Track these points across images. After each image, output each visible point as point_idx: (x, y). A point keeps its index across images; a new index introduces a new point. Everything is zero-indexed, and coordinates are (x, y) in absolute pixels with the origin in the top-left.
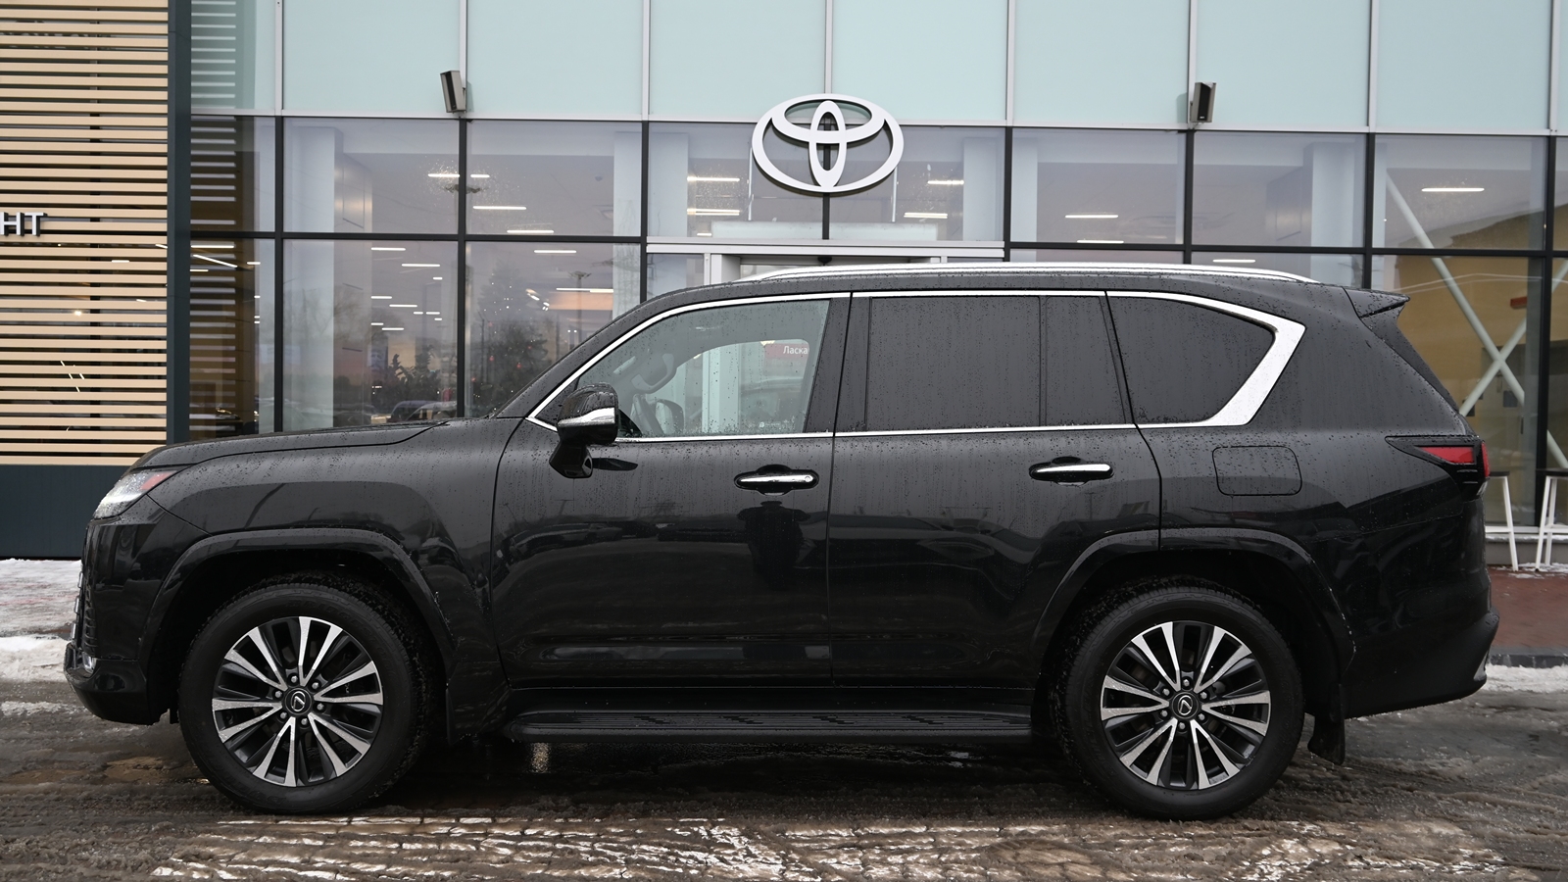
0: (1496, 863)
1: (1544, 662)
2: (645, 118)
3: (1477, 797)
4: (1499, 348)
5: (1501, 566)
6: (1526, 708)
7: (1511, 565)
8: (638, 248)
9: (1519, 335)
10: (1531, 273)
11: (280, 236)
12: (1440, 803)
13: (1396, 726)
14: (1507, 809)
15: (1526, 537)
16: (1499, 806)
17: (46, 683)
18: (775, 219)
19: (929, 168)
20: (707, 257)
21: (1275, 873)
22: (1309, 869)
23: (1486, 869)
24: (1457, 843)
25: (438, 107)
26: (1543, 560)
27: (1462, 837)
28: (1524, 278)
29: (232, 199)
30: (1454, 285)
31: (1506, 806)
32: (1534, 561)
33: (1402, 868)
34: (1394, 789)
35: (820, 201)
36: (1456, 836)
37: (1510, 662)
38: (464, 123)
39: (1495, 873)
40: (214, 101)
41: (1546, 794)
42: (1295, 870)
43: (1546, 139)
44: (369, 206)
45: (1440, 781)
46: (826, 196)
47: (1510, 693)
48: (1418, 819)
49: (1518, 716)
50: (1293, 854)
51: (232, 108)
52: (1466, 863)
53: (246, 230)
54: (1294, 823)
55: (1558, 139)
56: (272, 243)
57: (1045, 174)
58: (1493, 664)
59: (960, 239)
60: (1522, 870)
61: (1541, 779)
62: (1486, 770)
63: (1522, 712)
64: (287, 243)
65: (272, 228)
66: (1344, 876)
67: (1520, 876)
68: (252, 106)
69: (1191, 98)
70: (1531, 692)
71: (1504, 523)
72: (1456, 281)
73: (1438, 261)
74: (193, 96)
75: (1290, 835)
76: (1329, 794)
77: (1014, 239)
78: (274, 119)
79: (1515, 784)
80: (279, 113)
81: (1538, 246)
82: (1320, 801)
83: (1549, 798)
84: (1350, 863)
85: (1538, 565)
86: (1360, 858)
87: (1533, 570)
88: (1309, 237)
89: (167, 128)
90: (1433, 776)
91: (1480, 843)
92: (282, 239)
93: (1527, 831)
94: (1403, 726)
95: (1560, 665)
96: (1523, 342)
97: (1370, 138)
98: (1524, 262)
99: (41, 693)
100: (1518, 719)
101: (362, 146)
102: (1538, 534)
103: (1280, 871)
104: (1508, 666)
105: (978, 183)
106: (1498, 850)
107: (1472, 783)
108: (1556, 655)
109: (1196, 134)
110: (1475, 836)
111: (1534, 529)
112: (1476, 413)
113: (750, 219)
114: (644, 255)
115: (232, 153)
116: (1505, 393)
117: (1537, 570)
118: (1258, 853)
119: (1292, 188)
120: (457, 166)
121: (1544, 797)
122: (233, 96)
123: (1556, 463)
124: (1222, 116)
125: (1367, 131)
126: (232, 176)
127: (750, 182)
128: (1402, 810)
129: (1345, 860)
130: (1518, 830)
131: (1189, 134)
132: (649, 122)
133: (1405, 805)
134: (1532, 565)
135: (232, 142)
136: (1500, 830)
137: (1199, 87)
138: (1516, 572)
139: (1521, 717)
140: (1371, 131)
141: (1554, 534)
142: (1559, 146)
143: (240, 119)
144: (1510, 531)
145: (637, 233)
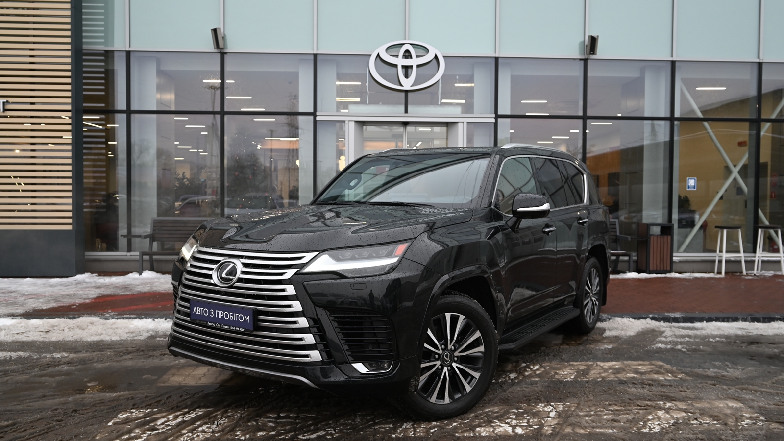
0: (762, 421)
1: (767, 320)
2: (315, 53)
3: (747, 388)
4: (735, 166)
5: (737, 273)
6: (761, 343)
7: (742, 272)
8: (312, 117)
9: (744, 160)
10: (750, 130)
11: (129, 112)
12: (730, 391)
13: (701, 353)
14: (762, 393)
15: (749, 259)
16: (758, 392)
17: (19, 342)
18: (381, 103)
19: (457, 77)
20: (347, 122)
21: (656, 428)
22: (673, 425)
23: (758, 424)
24: (742, 411)
25: (210, 47)
26: (757, 270)
27: (744, 408)
28: (747, 132)
29: (103, 93)
30: (712, 134)
31: (762, 392)
32: (753, 270)
33: (717, 424)
34: (706, 385)
35: (403, 94)
36: (741, 407)
37: (750, 320)
38: (223, 54)
39: (763, 425)
40: (94, 43)
41: (780, 386)
42: (666, 426)
43: (757, 64)
44: (173, 96)
45: (727, 380)
46: (406, 92)
47: (752, 336)
48: (721, 399)
49: (757, 347)
50: (663, 418)
51: (103, 46)
52: (748, 421)
53: (110, 108)
54: (661, 403)
55: (763, 64)
56: (125, 115)
57: (514, 80)
58: (742, 321)
59: (473, 113)
60: (775, 424)
61: (776, 379)
62: (748, 374)
63: (760, 345)
64: (133, 116)
65: (125, 108)
66: (690, 428)
67: (775, 427)
68: (113, 46)
69: (586, 43)
70: (762, 335)
71: (739, 252)
72: (713, 132)
73: (705, 123)
74: (84, 40)
75: (660, 409)
76: (675, 387)
77: (500, 113)
78: (125, 53)
79: (764, 381)
80: (128, 49)
81: (754, 116)
82: (672, 391)
83: (781, 388)
84: (692, 422)
85: (755, 272)
86: (696, 419)
87: (753, 275)
88: (643, 112)
89: (71, 57)
90: (724, 378)
91: (753, 411)
92: (130, 114)
93: (774, 404)
94: (704, 353)
95: (774, 321)
96: (747, 163)
97: (673, 63)
98: (747, 124)
99: (18, 347)
100: (758, 349)
101: (170, 66)
102: (755, 257)
103: (659, 427)
104: (749, 322)
105: (481, 85)
106: (762, 414)
107: (743, 381)
108: (772, 316)
109: (589, 62)
110: (750, 407)
111: (753, 255)
112: (724, 198)
113: (367, 103)
114: (315, 121)
115: (103, 70)
116: (738, 188)
117: (755, 275)
118: (646, 418)
119: (634, 87)
120: (220, 76)
121: (779, 387)
122: (103, 40)
123: (762, 222)
124: (602, 52)
125: (672, 60)
126: (103, 81)
127: (367, 84)
128: (712, 395)
129: (689, 421)
130: (769, 404)
131: (585, 61)
132: (317, 54)
133: (713, 392)
134: (752, 272)
135: (103, 64)
136: (761, 404)
137: (590, 38)
138: (745, 276)
139: (760, 347)
140: (674, 60)
141: (763, 257)
142: (764, 67)
143: (107, 52)
144: (742, 256)
145: (312, 110)
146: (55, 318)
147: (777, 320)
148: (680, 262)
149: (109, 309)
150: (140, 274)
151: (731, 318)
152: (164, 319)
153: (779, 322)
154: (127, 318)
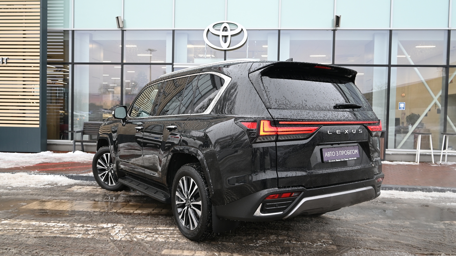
1: (411, 190)
2: (173, 29)
4: (435, 96)
5: (428, 162)
7: (432, 162)
8: (171, 66)
9: (440, 92)
11: (73, 64)
15: (437, 154)
19: (256, 42)
25: (116, 27)
29: (62, 53)
35: (223, 52)
37: (400, 190)
38: (123, 31)
40: (55, 26)
43: (448, 30)
44: (102, 55)
46: (225, 51)
47: (393, 198)
51: (63, 28)
53: (67, 62)
55: (451, 30)
56: (71, 65)
57: (292, 43)
58: (395, 190)
64: (75, 66)
65: (71, 61)
68: (68, 27)
69: (334, 20)
70: (400, 198)
73: (415, 68)
74: (48, 25)
78: (72, 31)
80: (73, 29)
81: (445, 63)
85: (441, 162)
87: (439, 164)
89: (40, 34)
95: (416, 191)
97: (391, 31)
98: (441, 69)
101: (97, 38)
109: (336, 32)
112: (428, 115)
113: (205, 57)
114: (173, 68)
115: (62, 41)
116: (437, 108)
119: (369, 47)
120: (121, 43)
122: (63, 25)
124: (343, 25)
125: (390, 29)
131: (334, 31)
132: (174, 30)
134: (439, 162)
135: (62, 37)
137: (336, 17)
138: (434, 164)
140: (391, 29)
142: (452, 32)
143: (64, 31)
144: (432, 152)
145: (171, 62)
146: (5, 173)
147: (418, 190)
148: (393, 154)
149: (36, 170)
150: (74, 152)
151: (388, 187)
152: (60, 175)
153: (419, 191)
154: (41, 174)
